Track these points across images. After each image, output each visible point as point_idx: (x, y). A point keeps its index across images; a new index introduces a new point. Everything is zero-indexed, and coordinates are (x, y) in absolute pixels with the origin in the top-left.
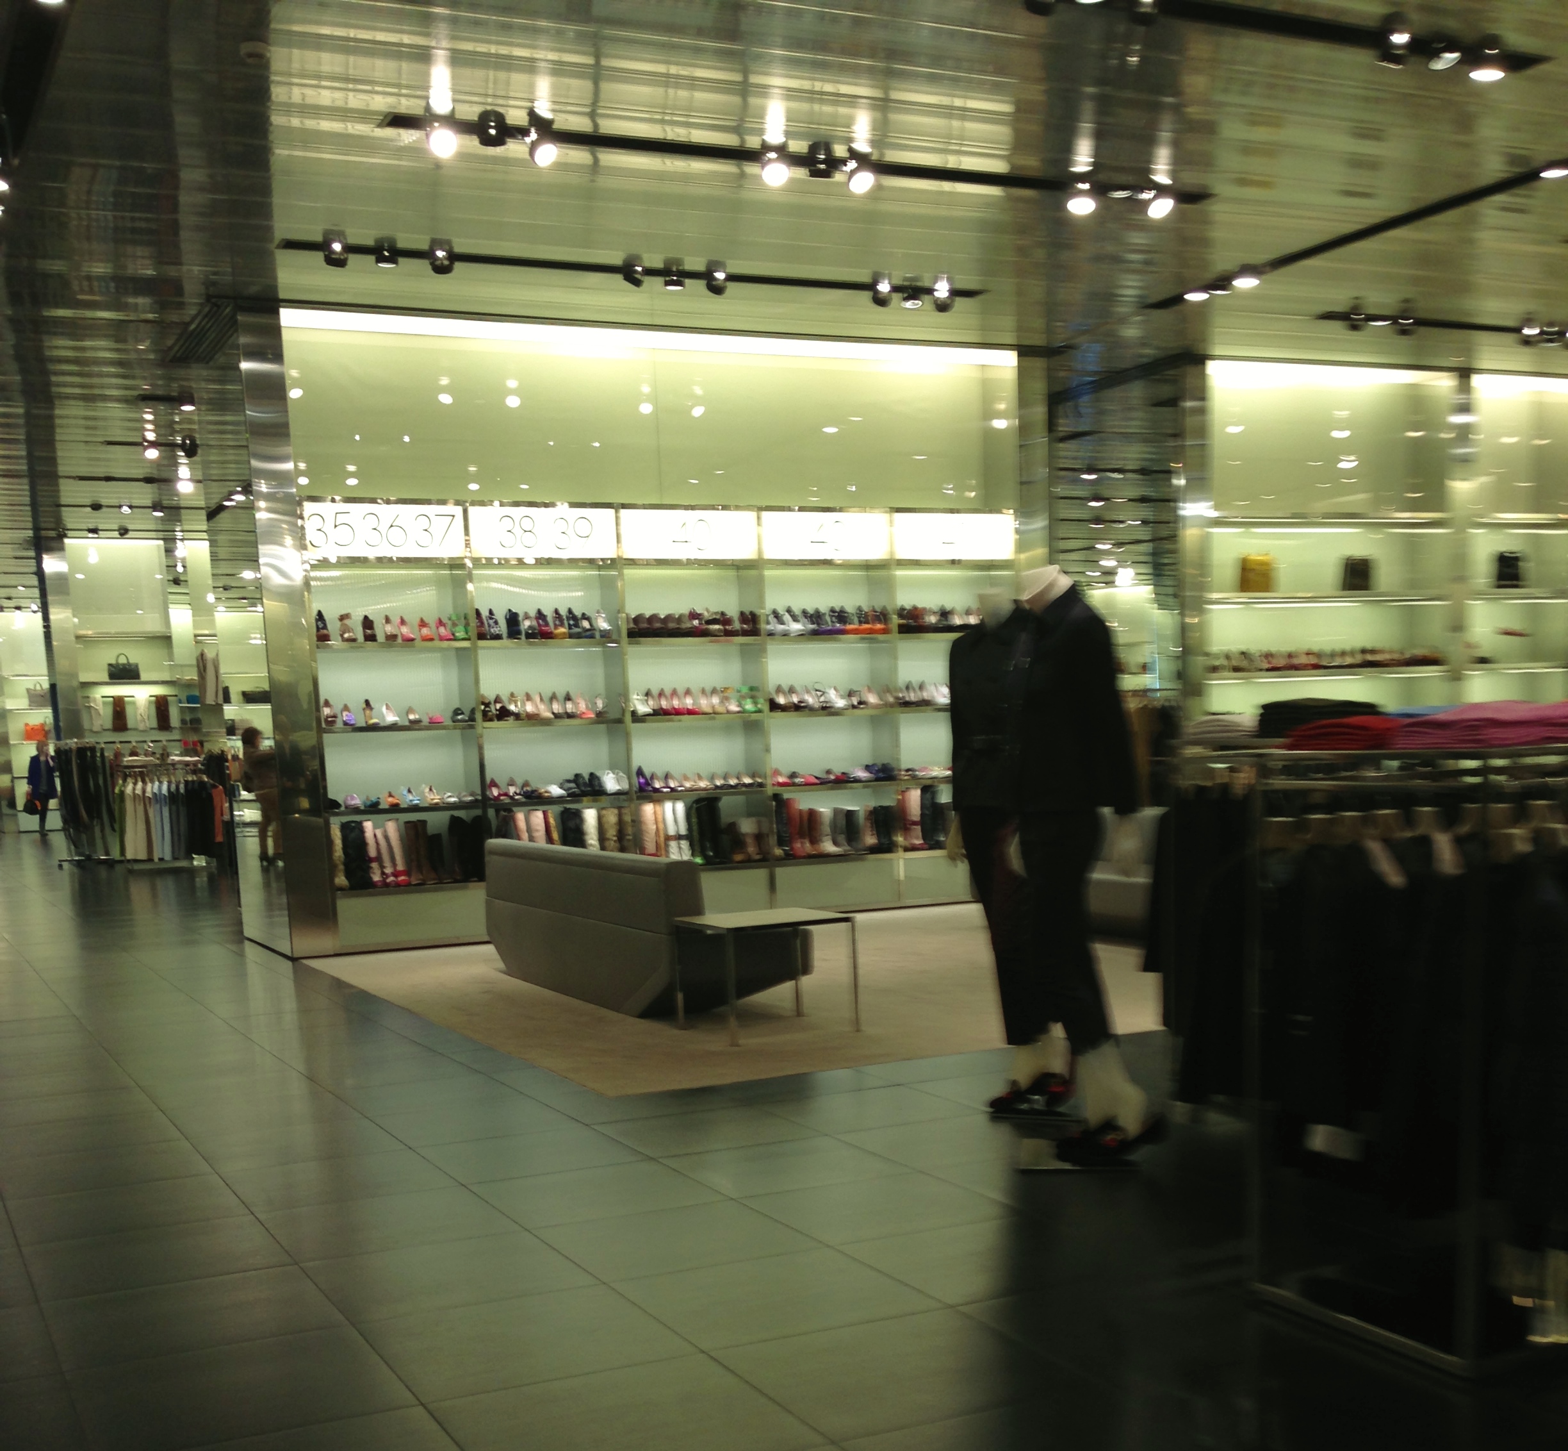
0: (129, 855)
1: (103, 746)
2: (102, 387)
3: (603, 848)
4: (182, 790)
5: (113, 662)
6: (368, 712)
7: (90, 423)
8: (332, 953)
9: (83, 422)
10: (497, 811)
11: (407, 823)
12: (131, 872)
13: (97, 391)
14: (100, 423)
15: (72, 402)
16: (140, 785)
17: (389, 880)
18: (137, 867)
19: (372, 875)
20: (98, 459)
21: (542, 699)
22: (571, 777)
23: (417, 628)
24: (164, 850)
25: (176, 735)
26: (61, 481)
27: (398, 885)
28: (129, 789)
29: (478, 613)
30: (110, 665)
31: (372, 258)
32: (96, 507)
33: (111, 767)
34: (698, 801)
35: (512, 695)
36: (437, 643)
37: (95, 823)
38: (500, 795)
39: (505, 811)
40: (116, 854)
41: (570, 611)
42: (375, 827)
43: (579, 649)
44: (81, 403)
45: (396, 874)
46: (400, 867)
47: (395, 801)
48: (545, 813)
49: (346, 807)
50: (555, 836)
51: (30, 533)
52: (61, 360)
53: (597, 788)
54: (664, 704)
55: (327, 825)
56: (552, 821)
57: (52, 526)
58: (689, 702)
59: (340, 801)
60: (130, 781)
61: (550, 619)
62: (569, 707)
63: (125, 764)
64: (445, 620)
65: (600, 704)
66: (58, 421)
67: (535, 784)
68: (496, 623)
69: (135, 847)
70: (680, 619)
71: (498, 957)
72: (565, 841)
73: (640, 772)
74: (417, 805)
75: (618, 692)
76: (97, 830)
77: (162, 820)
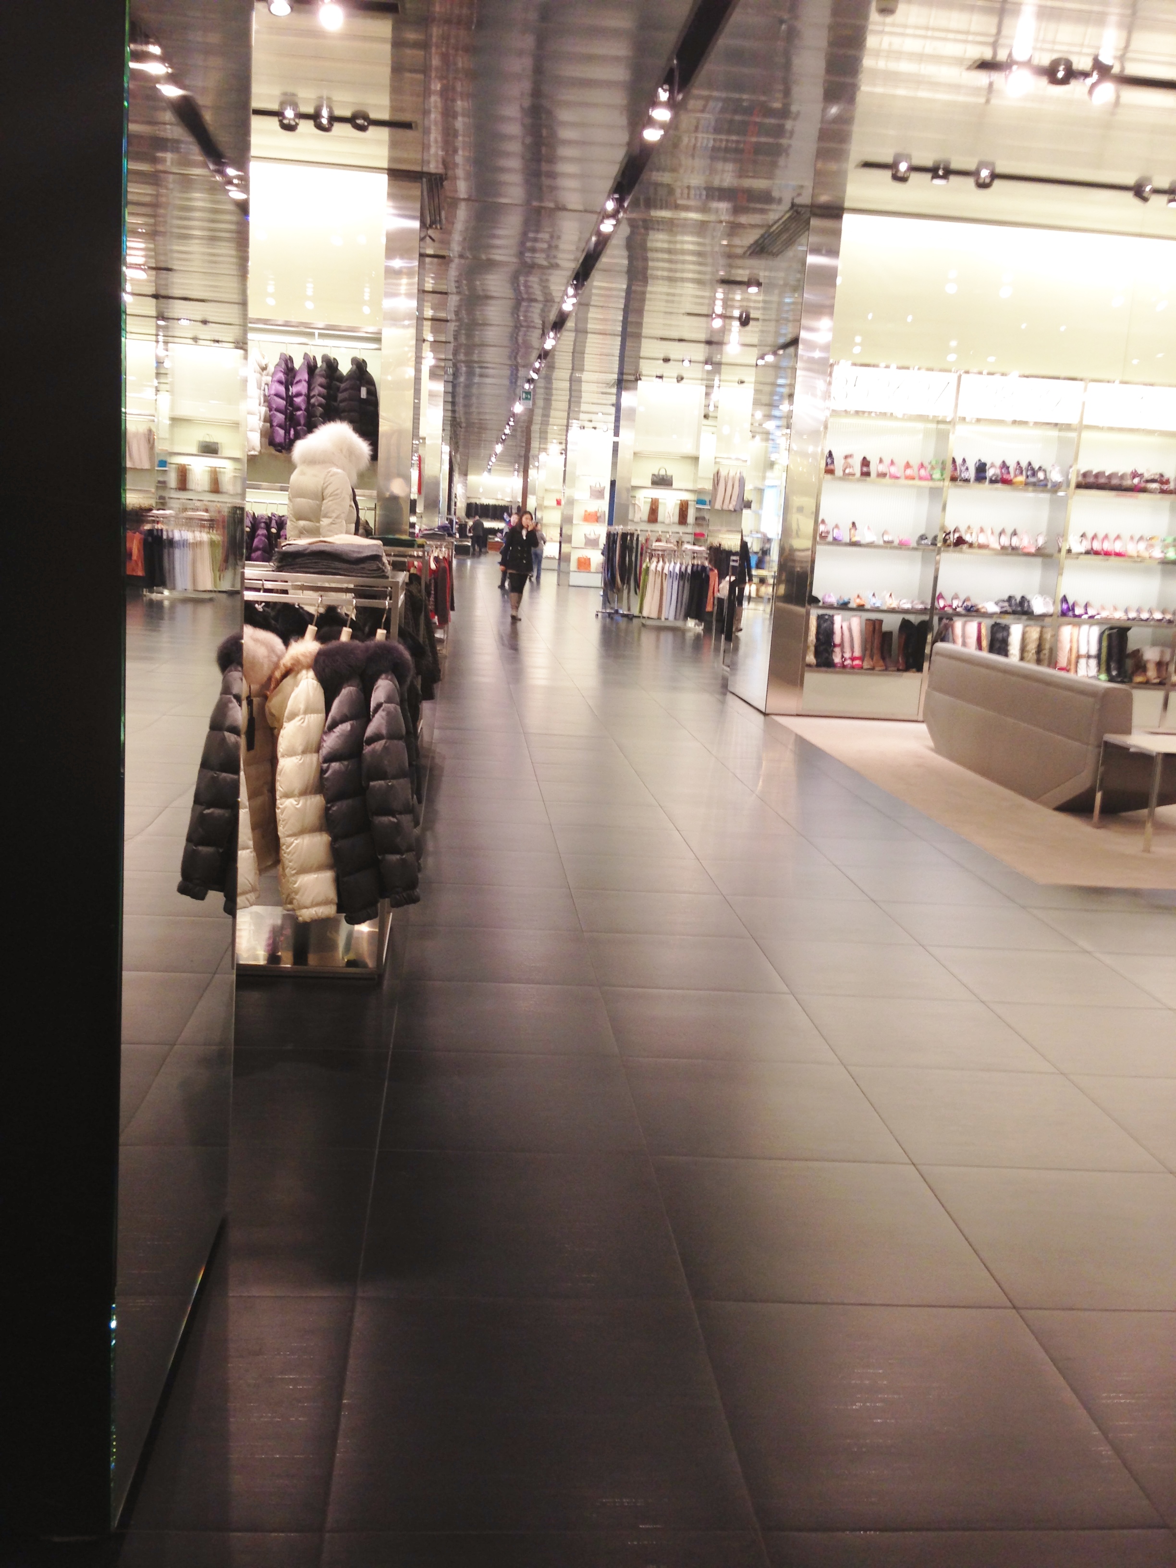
0: (645, 613)
1: (639, 532)
2: (683, 271)
3: (1022, 659)
4: (689, 571)
5: (656, 473)
6: (853, 531)
7: (670, 298)
8: (795, 713)
9: (665, 297)
10: (940, 619)
11: (868, 620)
12: (644, 625)
13: (678, 275)
14: (676, 299)
15: (661, 282)
16: (661, 563)
17: (846, 663)
18: (649, 622)
19: (834, 657)
20: (670, 325)
21: (992, 533)
22: (1006, 597)
23: (903, 469)
24: (669, 612)
25: (689, 529)
26: (643, 340)
27: (853, 667)
28: (653, 567)
29: (954, 461)
30: (654, 475)
31: (929, 176)
32: (666, 360)
33: (642, 549)
34: (1111, 628)
35: (969, 527)
36: (917, 482)
37: (625, 587)
38: (944, 607)
39: (947, 619)
40: (635, 611)
41: (1030, 464)
42: (843, 620)
43: (1030, 495)
44: (666, 283)
45: (853, 659)
46: (857, 653)
47: (862, 603)
48: (979, 625)
49: (824, 603)
50: (985, 643)
51: (616, 376)
52: (657, 250)
53: (1026, 609)
54: (1097, 546)
55: (808, 614)
56: (983, 631)
57: (633, 372)
58: (1118, 547)
59: (820, 598)
60: (655, 560)
61: (1011, 470)
62: (1015, 542)
63: (653, 548)
64: (926, 464)
65: (1041, 542)
66: (648, 296)
67: (974, 601)
68: (967, 469)
69: (650, 609)
70: (1122, 477)
71: (929, 736)
72: (992, 649)
73: (1065, 599)
74: (878, 607)
75: (1058, 533)
76: (625, 592)
77: (672, 589)
